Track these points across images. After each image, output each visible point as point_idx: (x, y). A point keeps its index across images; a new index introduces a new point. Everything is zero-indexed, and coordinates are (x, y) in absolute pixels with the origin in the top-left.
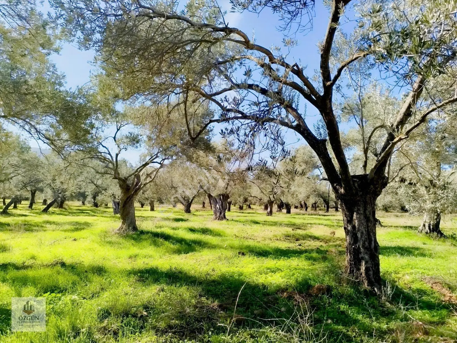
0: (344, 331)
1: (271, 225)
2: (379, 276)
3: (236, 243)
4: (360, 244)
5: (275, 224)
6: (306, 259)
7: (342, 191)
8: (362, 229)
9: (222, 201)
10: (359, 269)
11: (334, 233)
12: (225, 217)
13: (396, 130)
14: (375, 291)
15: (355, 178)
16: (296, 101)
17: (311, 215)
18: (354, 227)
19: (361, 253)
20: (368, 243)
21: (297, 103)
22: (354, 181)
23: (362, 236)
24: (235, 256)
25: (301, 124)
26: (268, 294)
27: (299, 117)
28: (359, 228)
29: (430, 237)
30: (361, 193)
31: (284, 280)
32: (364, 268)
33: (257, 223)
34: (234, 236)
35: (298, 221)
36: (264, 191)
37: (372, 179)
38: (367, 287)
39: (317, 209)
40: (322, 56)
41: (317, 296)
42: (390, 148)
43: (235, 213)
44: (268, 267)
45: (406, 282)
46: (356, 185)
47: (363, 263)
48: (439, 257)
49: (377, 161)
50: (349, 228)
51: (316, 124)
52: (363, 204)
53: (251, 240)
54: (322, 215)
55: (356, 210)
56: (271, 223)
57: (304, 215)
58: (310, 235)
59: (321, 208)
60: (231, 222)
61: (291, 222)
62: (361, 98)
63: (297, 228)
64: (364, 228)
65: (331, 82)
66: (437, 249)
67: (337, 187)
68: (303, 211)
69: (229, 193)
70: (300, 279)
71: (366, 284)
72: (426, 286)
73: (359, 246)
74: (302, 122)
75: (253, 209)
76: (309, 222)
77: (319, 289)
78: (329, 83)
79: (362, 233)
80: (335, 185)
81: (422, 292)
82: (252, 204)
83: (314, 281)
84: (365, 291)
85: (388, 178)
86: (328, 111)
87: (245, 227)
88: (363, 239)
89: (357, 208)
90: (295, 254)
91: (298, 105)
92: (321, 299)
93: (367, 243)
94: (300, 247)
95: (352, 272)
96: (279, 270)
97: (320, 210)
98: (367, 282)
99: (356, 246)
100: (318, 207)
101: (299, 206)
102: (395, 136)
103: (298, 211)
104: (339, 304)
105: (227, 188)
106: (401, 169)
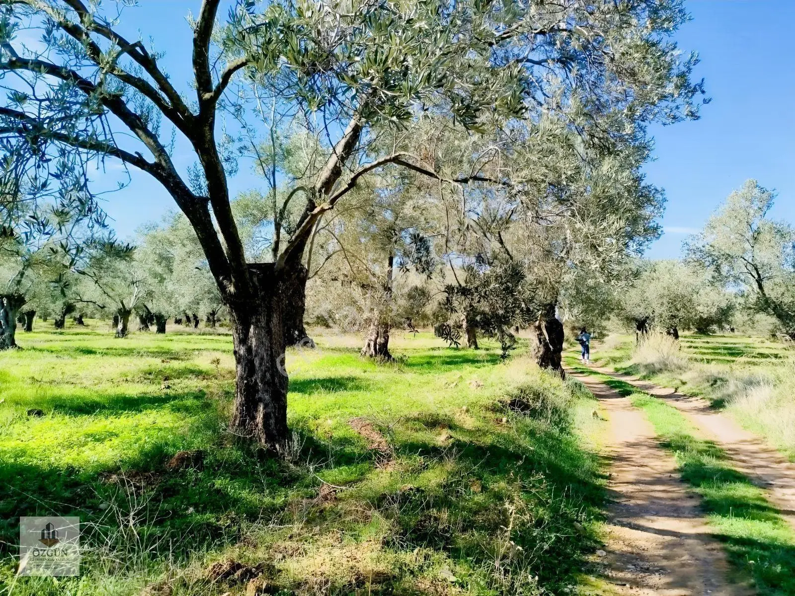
0: (213, 520)
1: (120, 355)
2: (285, 425)
3: (30, 393)
4: (257, 377)
5: (129, 352)
6: (173, 410)
7: (232, 289)
8: (263, 352)
9: (5, 311)
10: (253, 418)
11: (217, 361)
12: (13, 343)
13: (317, 194)
14: (276, 449)
15: (255, 268)
16: (155, 119)
17: (203, 334)
18: (249, 350)
19: (258, 391)
20: (271, 375)
21: (156, 123)
22: (252, 274)
23: (261, 364)
24: (20, 418)
25: (163, 163)
26: (76, 484)
27: (159, 150)
28: (256, 351)
29: (373, 362)
30: (263, 293)
31: (116, 452)
32: (262, 416)
33: (89, 352)
34: (29, 381)
35: (177, 345)
36: (108, 290)
37: (281, 270)
38: (264, 444)
39: (217, 324)
40: (195, 40)
41: (176, 471)
42: (308, 223)
43: (43, 335)
44: (89, 432)
45: (327, 430)
46: (255, 279)
47: (261, 408)
48: (378, 389)
49: (289, 242)
50: (242, 352)
51: (192, 168)
52: (264, 311)
53: (67, 386)
54: (223, 334)
55: (254, 320)
56: (121, 352)
57: (190, 334)
58: (192, 368)
59: (224, 322)
60: (28, 353)
61: (163, 348)
62: (275, 136)
63: (171, 359)
64: (266, 350)
65: (212, 94)
66: (377, 378)
67: (225, 282)
68: (191, 328)
69: (25, 294)
70: (148, 447)
71: (263, 441)
72: (352, 432)
73: (256, 380)
74: (165, 161)
75: (88, 326)
76: (196, 347)
77: (182, 459)
78: (207, 96)
79: (262, 359)
80: (221, 278)
81: (345, 441)
82: (86, 316)
83: (174, 446)
84: (261, 451)
85: (308, 271)
86: (207, 146)
87: (58, 361)
88: (263, 368)
89: (256, 318)
90: (153, 403)
91: (158, 127)
92: (183, 475)
93: (268, 375)
94: (168, 391)
95: (243, 423)
96: (113, 435)
97: (221, 326)
98: (265, 436)
99: (252, 381)
100: (219, 320)
101: (184, 319)
102: (316, 205)
103: (181, 327)
104: (214, 479)
105: (19, 282)
106: (328, 258)
